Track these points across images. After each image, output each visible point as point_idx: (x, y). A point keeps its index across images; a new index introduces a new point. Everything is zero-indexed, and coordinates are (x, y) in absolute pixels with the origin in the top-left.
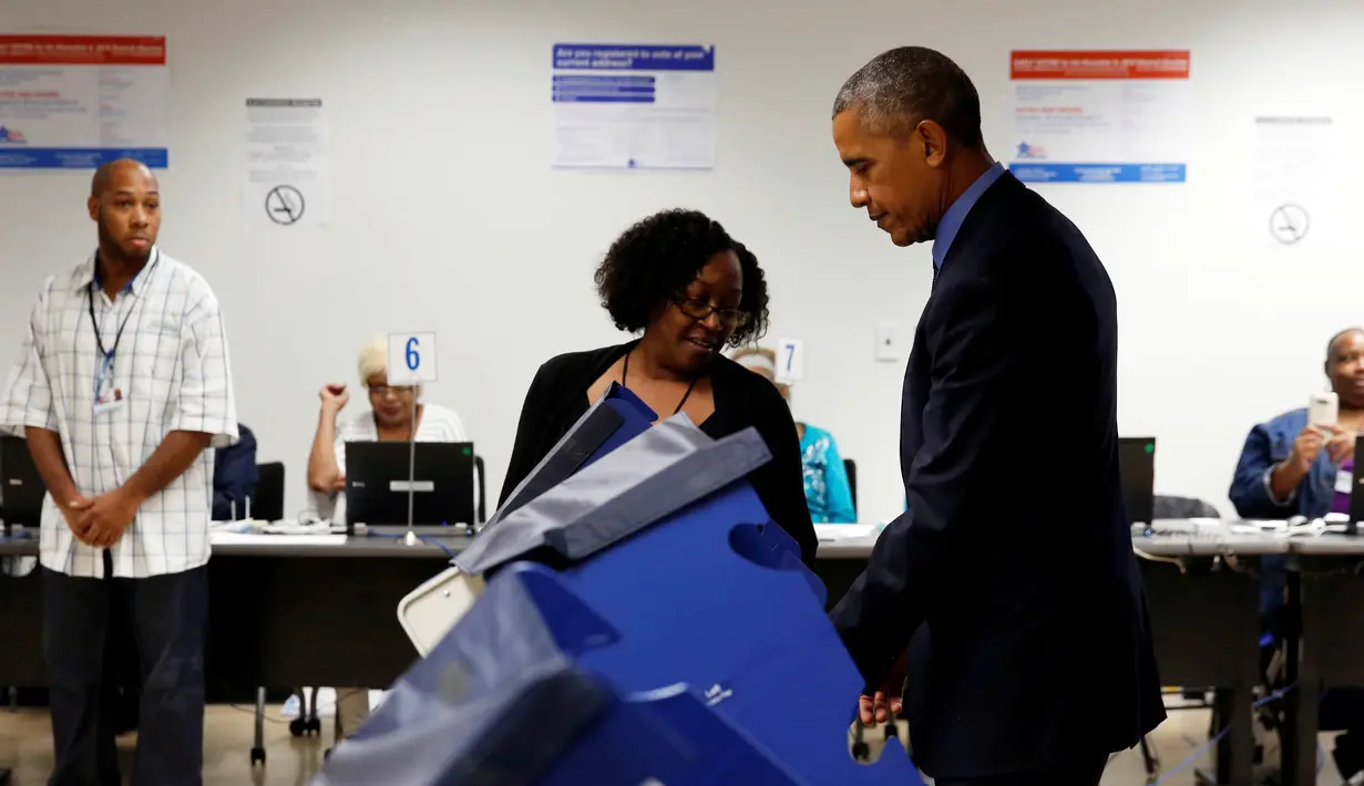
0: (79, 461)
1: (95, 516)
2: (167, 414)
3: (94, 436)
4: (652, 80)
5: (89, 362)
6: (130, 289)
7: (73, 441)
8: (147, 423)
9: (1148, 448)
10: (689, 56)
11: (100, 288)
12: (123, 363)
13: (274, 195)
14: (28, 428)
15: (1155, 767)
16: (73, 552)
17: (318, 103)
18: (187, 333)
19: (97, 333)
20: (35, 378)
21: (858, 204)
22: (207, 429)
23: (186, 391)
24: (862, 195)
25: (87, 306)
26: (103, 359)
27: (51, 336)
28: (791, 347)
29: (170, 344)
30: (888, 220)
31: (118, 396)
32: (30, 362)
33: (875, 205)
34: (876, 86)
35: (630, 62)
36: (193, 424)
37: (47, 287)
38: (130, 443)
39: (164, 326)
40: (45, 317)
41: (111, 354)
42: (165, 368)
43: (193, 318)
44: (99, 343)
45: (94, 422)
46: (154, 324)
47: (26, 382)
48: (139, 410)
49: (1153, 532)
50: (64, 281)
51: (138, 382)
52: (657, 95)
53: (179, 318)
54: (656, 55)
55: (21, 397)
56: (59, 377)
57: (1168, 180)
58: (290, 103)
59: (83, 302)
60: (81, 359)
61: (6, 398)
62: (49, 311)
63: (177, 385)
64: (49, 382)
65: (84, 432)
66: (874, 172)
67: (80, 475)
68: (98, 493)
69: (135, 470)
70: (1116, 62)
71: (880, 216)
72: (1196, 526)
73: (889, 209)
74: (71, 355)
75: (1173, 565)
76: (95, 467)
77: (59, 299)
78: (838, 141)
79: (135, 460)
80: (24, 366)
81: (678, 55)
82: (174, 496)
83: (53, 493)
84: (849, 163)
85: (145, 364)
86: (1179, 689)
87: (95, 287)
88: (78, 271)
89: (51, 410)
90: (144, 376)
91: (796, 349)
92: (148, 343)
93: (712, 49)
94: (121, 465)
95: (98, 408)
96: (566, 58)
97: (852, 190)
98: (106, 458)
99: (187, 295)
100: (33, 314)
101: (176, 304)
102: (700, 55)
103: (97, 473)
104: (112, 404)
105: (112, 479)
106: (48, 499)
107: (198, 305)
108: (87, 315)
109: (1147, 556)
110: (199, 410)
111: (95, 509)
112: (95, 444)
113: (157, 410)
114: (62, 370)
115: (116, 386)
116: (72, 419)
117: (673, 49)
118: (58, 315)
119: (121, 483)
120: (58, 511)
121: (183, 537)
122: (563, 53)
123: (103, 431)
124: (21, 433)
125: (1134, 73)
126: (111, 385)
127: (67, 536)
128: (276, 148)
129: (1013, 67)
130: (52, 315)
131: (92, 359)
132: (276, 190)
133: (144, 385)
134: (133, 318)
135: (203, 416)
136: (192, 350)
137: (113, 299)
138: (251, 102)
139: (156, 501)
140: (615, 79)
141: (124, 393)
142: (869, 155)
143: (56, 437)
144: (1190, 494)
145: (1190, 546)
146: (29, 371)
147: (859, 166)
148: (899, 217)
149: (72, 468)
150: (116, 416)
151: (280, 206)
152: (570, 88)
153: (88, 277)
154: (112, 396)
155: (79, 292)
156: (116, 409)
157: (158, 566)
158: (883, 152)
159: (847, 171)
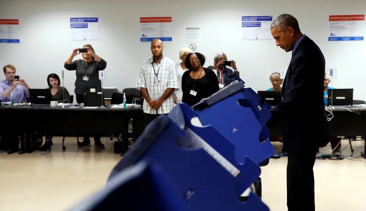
0: (151, 94)
1: (155, 104)
2: (167, 85)
3: (154, 88)
4: (261, 23)
5: (153, 76)
6: (160, 63)
7: (150, 90)
8: (164, 86)
9: (352, 91)
10: (267, 18)
11: (154, 62)
12: (159, 76)
13: (191, 46)
14: (141, 88)
15: (353, 151)
16: (151, 110)
17: (199, 28)
18: (170, 70)
19: (154, 70)
20: (142, 79)
21: (278, 45)
22: (174, 88)
23: (170, 81)
24: (279, 44)
25: (152, 66)
26: (156, 75)
27: (146, 71)
28: (283, 72)
29: (168, 72)
30: (284, 48)
31: (159, 81)
32: (141, 76)
33: (282, 45)
34: (278, 22)
35: (256, 19)
36: (172, 87)
37: (144, 62)
38: (161, 90)
39: (166, 69)
40: (144, 68)
41: (157, 74)
42: (167, 77)
43: (171, 68)
44: (155, 72)
45: (154, 87)
46: (165, 69)
47: (141, 80)
48: (162, 84)
49: (353, 107)
50: (147, 61)
51: (162, 79)
52: (261, 25)
53: (169, 68)
54: (261, 18)
55: (140, 82)
56: (147, 78)
57: (360, 40)
58: (194, 28)
59: (151, 65)
60: (151, 75)
61: (137, 83)
62: (145, 67)
63: (169, 79)
64: (145, 80)
65: (152, 88)
66: (281, 39)
67: (151, 96)
68: (155, 100)
69: (161, 95)
70: (350, 17)
71: (283, 47)
72: (361, 106)
73: (284, 45)
74: (150, 74)
75: (356, 113)
76: (154, 94)
77: (147, 65)
78: (273, 34)
79: (161, 93)
80: (140, 77)
81: (265, 18)
82: (168, 100)
83: (145, 99)
84: (275, 38)
85: (163, 76)
86: (360, 137)
87: (153, 62)
88: (150, 60)
89: (145, 84)
90: (163, 78)
91: (284, 72)
92: (164, 72)
93: (272, 17)
94: (159, 94)
95: (155, 84)
96: (244, 19)
97: (276, 43)
98: (156, 92)
99: (170, 63)
100: (142, 67)
101: (168, 65)
102: (269, 18)
103: (155, 95)
104: (158, 83)
105: (158, 96)
106: (145, 100)
107: (172, 65)
108: (152, 67)
109: (351, 111)
110: (173, 84)
111: (156, 103)
112: (154, 90)
113: (165, 84)
114: (148, 77)
115: (158, 80)
116: (150, 86)
117: (264, 17)
118: (147, 68)
119: (159, 97)
120: (147, 103)
121: (169, 107)
122: (244, 18)
123: (156, 88)
124: (139, 89)
125: (353, 19)
126: (157, 80)
127: (149, 108)
128: (191, 37)
129: (330, 18)
130: (146, 68)
131: (154, 75)
132: (191, 45)
133: (163, 80)
134: (161, 68)
135: (174, 85)
136: (171, 73)
137: (157, 65)
138: (187, 29)
139: (165, 101)
140: (253, 23)
141: (160, 81)
142: (279, 35)
143: (147, 89)
144: (362, 100)
145: (359, 109)
146: (141, 77)
147: (277, 38)
148: (287, 47)
149: (150, 95)
150: (158, 85)
151: (192, 48)
152: (245, 24)
153: (152, 61)
154: (158, 82)
155: (150, 63)
156: (159, 84)
157: (165, 112)
158: (282, 35)
159: (275, 40)
